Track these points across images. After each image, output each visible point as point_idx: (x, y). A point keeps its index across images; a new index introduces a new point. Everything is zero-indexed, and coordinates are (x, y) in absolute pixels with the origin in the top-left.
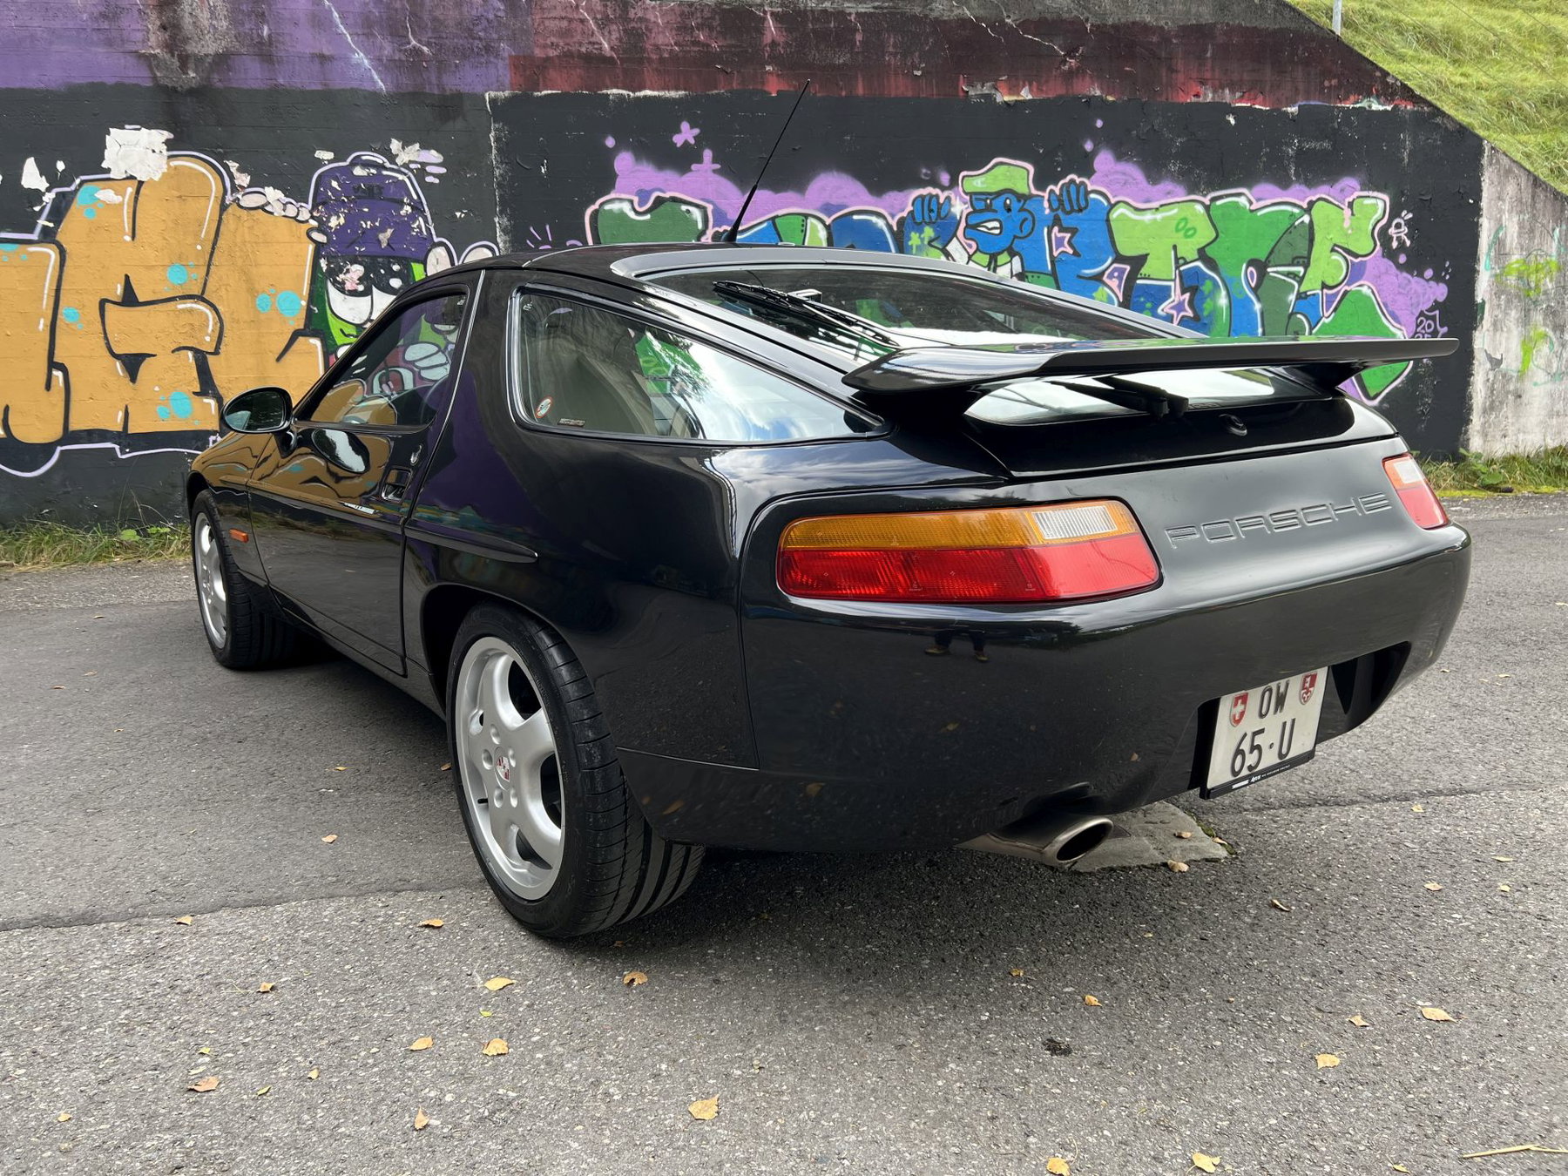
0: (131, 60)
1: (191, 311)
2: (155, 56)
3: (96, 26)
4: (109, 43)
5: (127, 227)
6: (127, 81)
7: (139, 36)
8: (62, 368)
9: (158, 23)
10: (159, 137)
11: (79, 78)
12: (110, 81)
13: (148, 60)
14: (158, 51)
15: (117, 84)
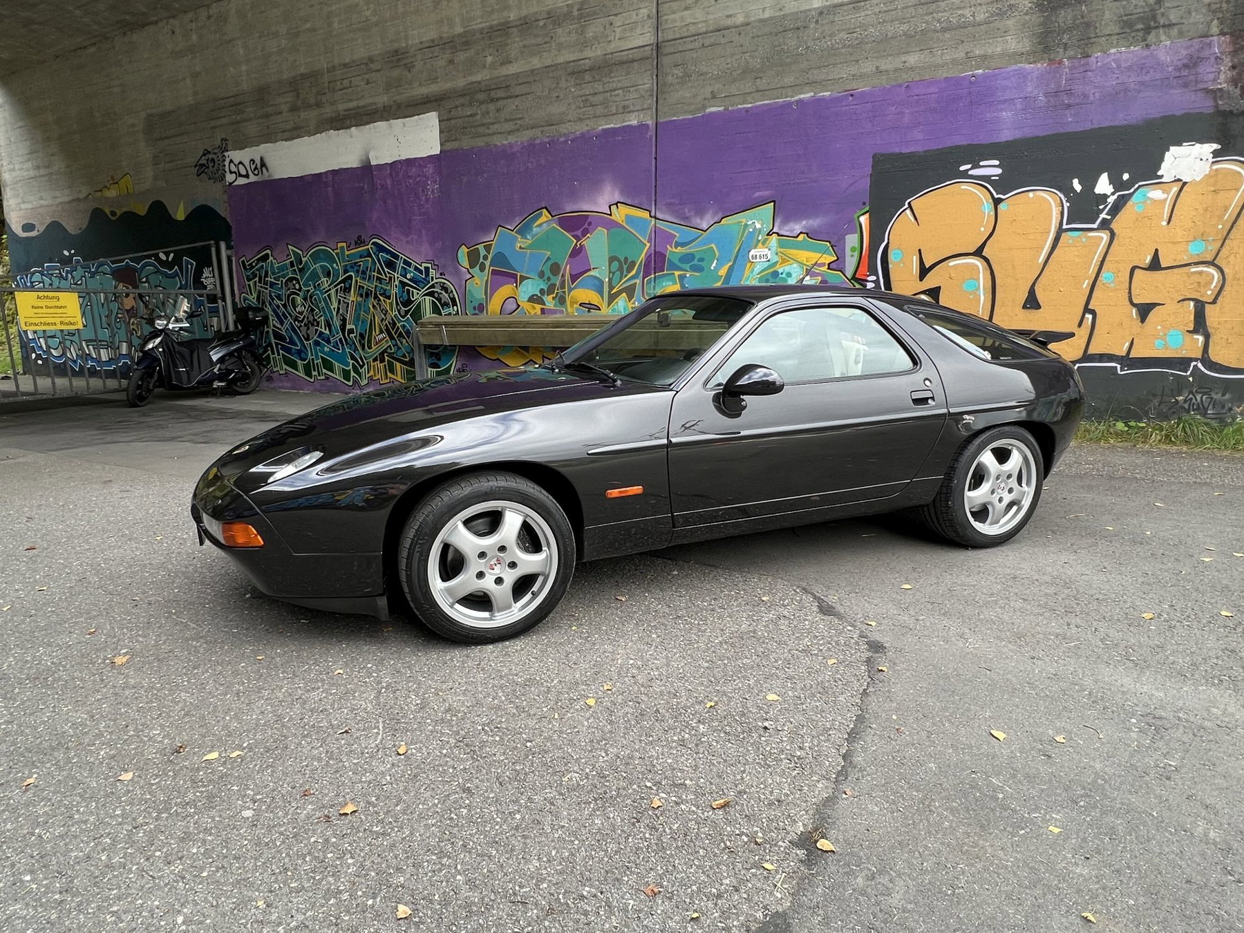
0: (1201, 95)
1: (1200, 273)
2: (1221, 90)
3: (1178, 74)
4: (1185, 85)
5: (1166, 216)
6: (1191, 111)
7: (1211, 76)
8: (1093, 313)
9: (1230, 64)
10: (1209, 148)
11: (1155, 113)
12: (1179, 113)
13: (1215, 94)
14: (1225, 85)
15: (1183, 115)
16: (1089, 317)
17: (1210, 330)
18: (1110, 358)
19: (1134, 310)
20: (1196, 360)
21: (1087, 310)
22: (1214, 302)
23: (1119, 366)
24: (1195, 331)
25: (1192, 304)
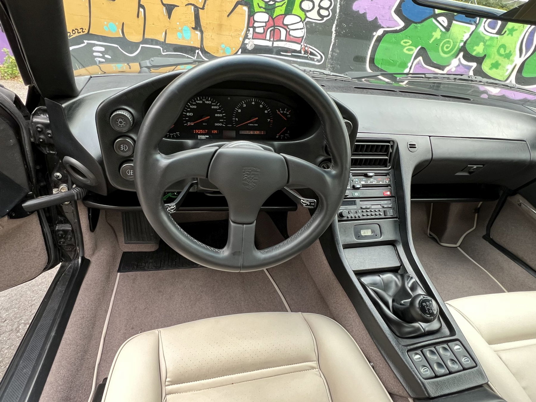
8: (143, 7)
16: (141, 10)
17: (203, 29)
18: (157, 42)
19: (164, 8)
20: (198, 49)
21: (140, 6)
22: (203, 8)
23: (161, 49)
24: (195, 28)
25: (193, 7)
